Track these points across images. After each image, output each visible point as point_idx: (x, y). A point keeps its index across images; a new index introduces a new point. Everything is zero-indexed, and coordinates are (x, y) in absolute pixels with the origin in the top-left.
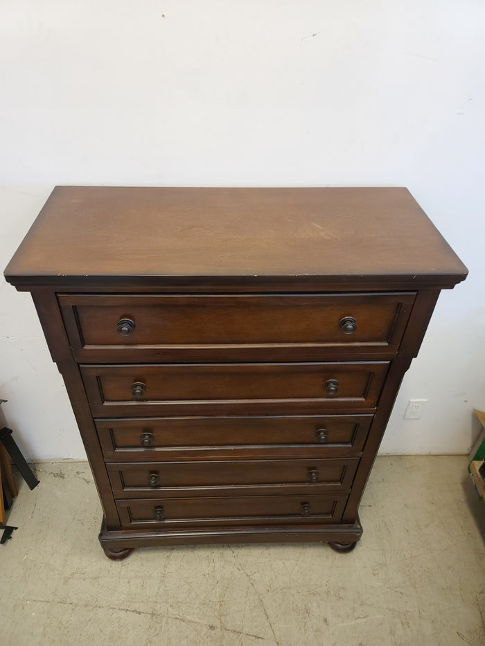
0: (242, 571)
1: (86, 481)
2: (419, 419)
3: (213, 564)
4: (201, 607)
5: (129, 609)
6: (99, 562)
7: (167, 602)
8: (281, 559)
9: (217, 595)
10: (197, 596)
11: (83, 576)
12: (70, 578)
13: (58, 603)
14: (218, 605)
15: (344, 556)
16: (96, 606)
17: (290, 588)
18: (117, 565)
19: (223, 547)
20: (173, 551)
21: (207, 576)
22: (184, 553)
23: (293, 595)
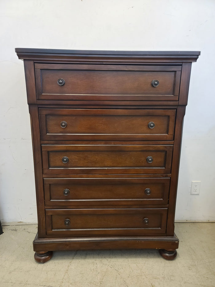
0: (113, 268)
1: (28, 232)
2: (198, 194)
3: (96, 265)
4: (89, 284)
5: (46, 285)
6: (31, 264)
7: (68, 282)
8: (135, 263)
9: (99, 279)
10: (87, 279)
11: (21, 270)
12: (13, 271)
13: (4, 282)
14: (99, 284)
15: (171, 262)
16: (26, 284)
17: (141, 276)
18: (41, 266)
19: (102, 258)
20: (73, 260)
21: (93, 270)
22: (79, 261)
23: (144, 279)
